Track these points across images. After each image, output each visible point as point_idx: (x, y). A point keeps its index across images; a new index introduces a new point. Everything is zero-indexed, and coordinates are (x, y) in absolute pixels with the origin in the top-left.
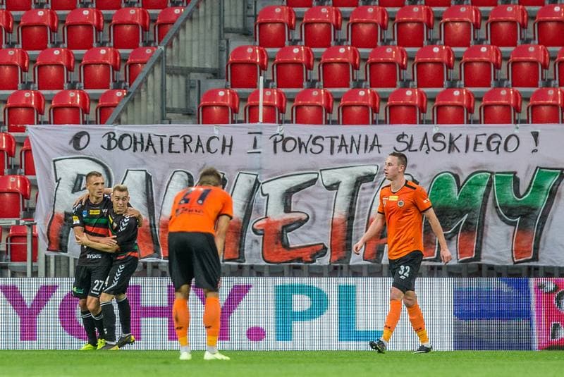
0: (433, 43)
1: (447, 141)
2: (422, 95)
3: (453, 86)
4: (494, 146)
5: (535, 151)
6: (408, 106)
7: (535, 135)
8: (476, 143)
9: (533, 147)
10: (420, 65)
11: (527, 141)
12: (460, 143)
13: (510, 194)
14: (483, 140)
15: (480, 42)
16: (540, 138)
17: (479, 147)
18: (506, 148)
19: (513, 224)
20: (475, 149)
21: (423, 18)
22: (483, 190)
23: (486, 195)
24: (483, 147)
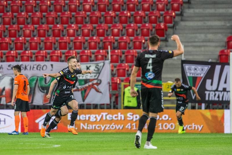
0: (20, 36)
1: (24, 67)
2: (16, 53)
3: (26, 50)
4: (39, 68)
5: (52, 70)
6: (12, 56)
7: (52, 65)
8: (33, 67)
9: (51, 69)
10: (16, 43)
11: (49, 67)
12: (28, 68)
13: (43, 83)
14: (35, 67)
15: (34, 36)
16: (54, 66)
17: (34, 69)
18: (43, 69)
19: (44, 92)
20: (33, 69)
21: (17, 29)
22: (35, 82)
23: (36, 84)
24: (35, 69)
